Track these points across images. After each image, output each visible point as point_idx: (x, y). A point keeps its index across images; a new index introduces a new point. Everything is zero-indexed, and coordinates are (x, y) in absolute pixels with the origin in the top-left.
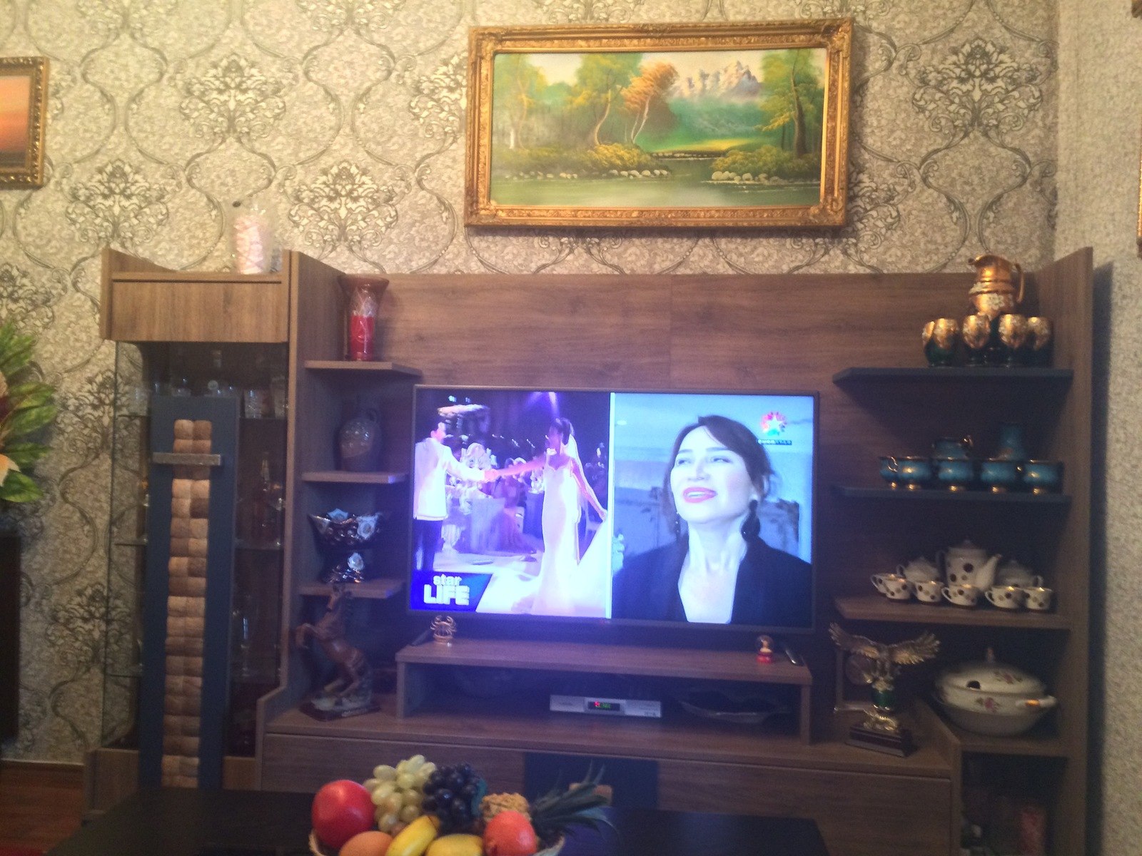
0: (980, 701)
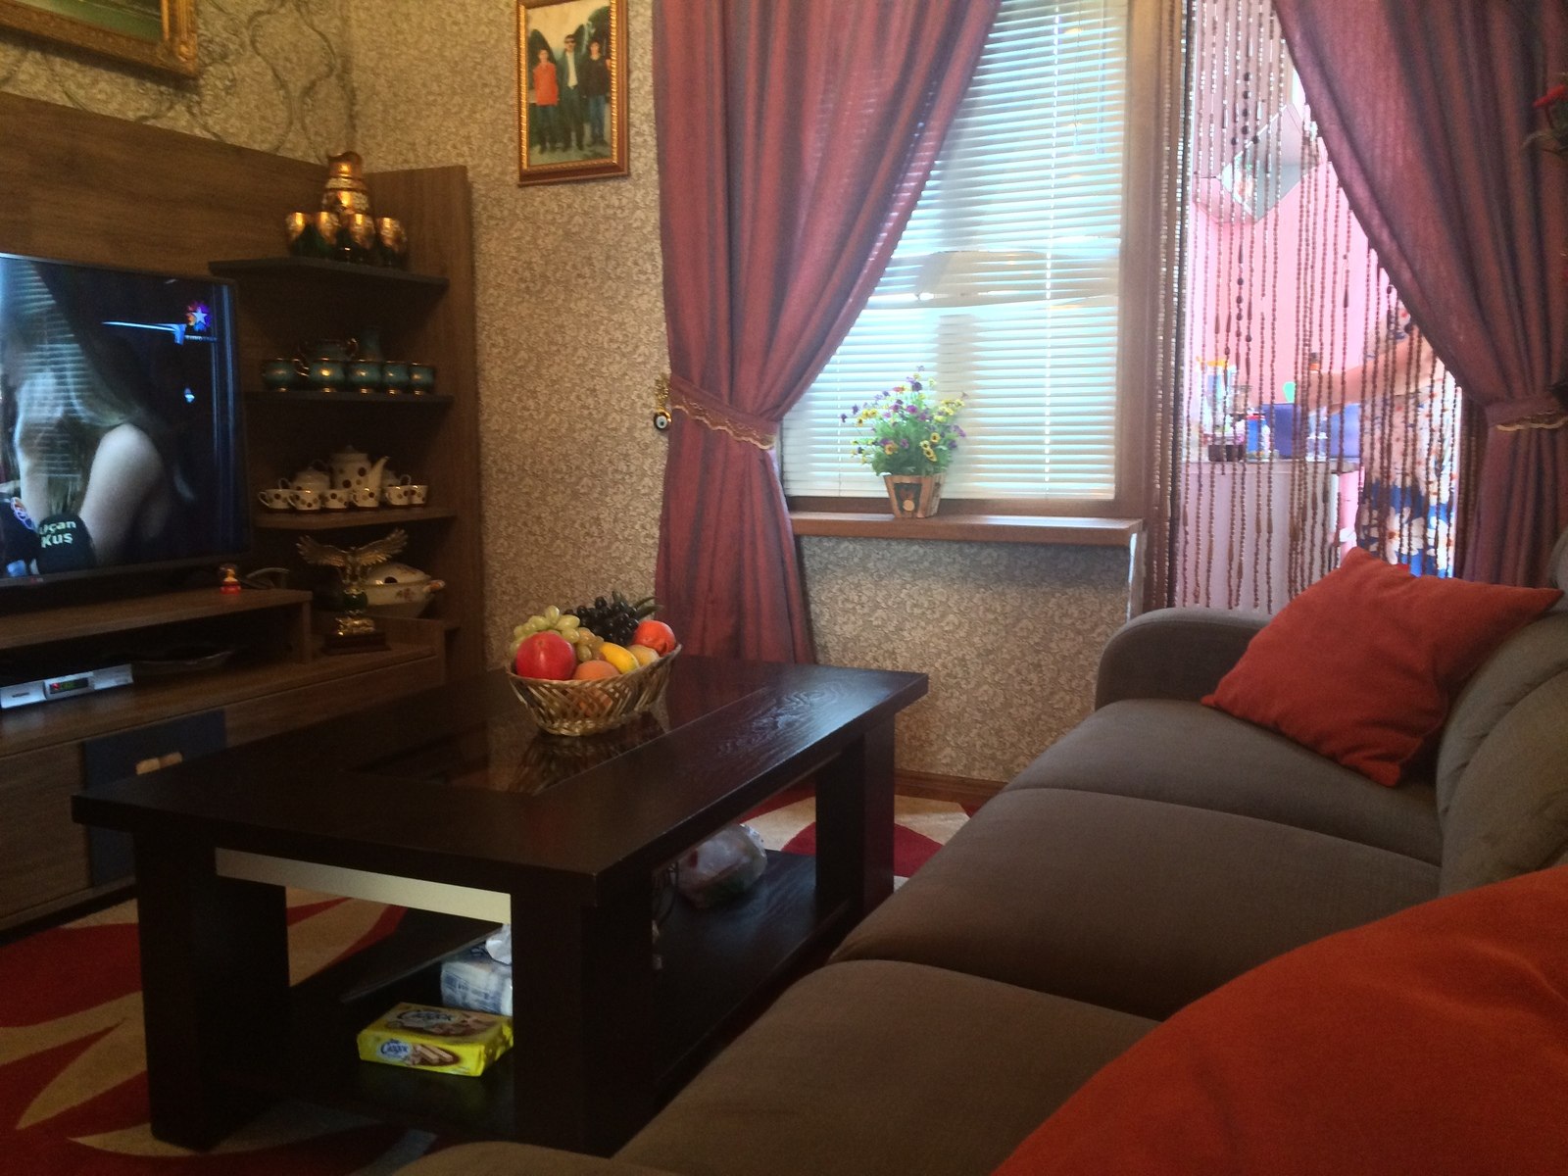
0: (399, 594)
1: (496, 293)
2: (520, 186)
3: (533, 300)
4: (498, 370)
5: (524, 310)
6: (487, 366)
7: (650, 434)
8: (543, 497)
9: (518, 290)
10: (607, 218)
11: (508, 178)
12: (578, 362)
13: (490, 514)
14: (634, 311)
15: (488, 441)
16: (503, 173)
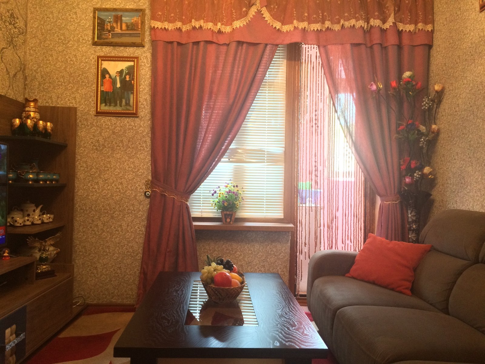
1: (83, 149)
2: (95, 116)
3: (99, 153)
4: (83, 175)
5: (95, 155)
6: (79, 173)
7: (142, 198)
8: (99, 218)
9: (93, 149)
10: (129, 129)
11: (91, 112)
12: (116, 174)
13: (76, 224)
14: (138, 159)
15: (77, 199)
16: (89, 110)
